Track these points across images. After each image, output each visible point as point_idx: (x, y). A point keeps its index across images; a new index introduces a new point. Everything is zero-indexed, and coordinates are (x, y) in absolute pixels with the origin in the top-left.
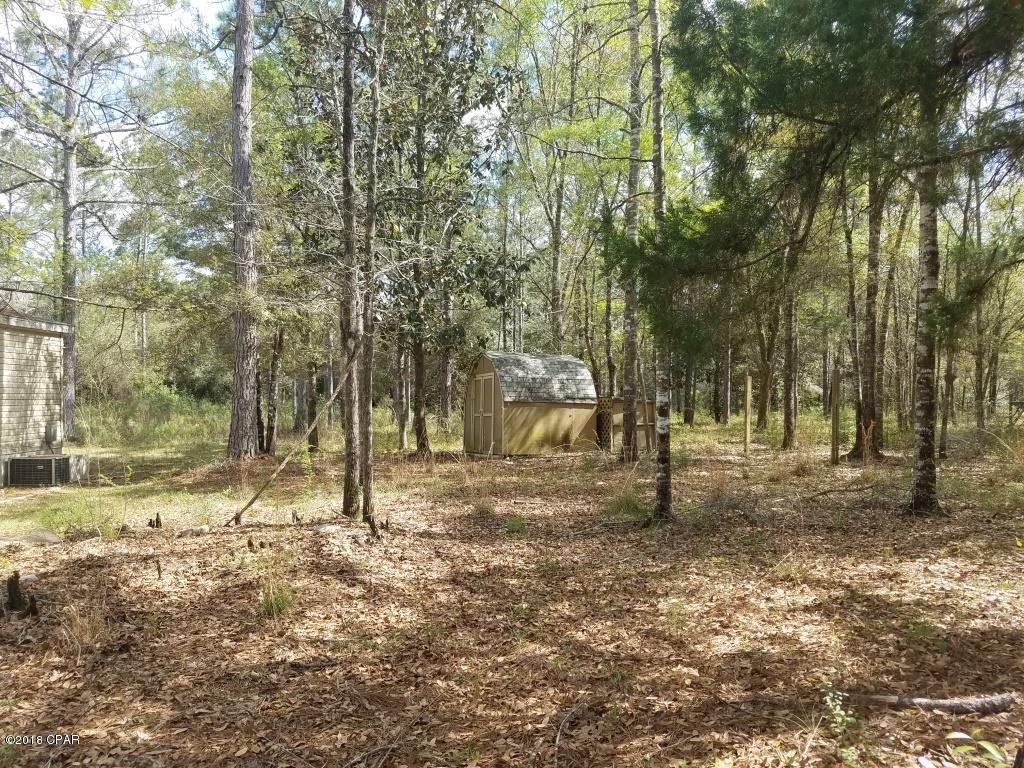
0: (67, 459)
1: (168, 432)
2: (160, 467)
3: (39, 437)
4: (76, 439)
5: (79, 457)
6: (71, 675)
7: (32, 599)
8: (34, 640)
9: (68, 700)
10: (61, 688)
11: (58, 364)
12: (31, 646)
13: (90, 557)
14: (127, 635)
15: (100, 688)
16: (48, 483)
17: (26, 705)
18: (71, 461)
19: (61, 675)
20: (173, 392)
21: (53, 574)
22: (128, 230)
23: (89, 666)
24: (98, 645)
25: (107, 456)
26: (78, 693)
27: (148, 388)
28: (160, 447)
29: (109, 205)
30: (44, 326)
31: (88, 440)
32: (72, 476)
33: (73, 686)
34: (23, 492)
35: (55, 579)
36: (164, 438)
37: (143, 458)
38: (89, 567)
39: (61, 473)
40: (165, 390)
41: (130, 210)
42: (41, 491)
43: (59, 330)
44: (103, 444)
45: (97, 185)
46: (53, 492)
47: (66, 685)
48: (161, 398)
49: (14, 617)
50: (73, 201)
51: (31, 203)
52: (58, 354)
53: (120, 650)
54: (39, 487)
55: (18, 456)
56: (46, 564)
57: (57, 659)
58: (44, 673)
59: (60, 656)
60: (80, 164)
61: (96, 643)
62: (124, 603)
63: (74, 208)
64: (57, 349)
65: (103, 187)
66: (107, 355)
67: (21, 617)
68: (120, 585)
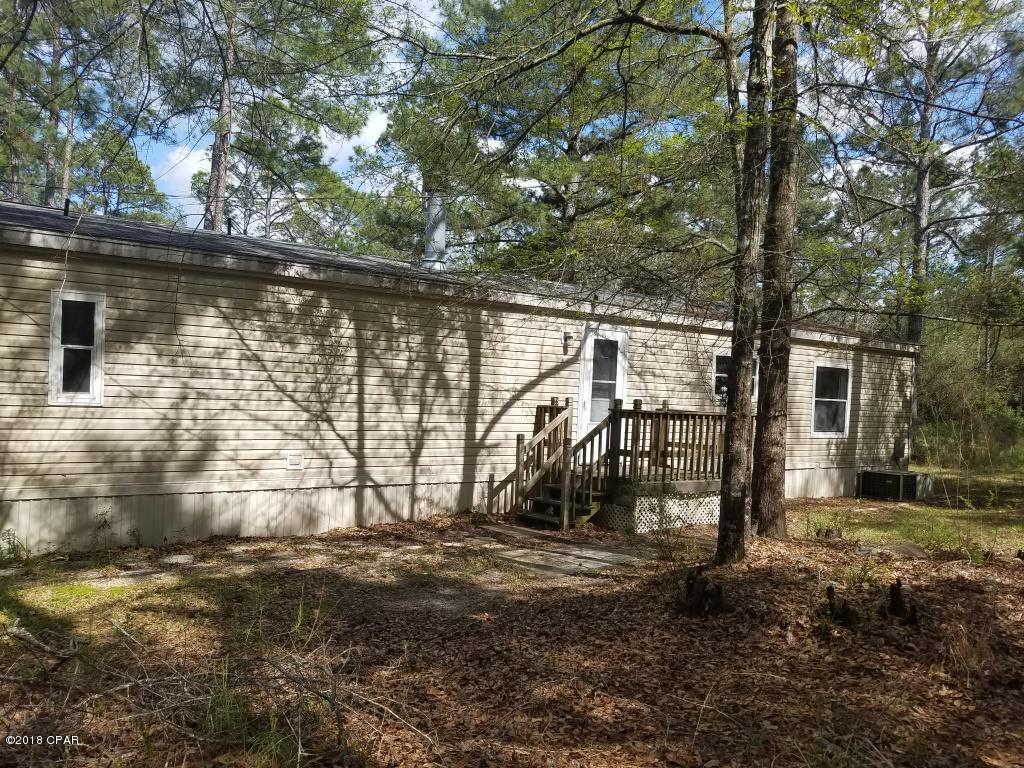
0: (915, 476)
1: (1014, 456)
2: (1011, 495)
3: (888, 453)
4: (918, 457)
5: (926, 476)
6: (961, 695)
7: (913, 608)
8: (917, 649)
9: (962, 720)
10: (952, 704)
11: (909, 383)
12: (914, 654)
13: (961, 579)
14: (1014, 670)
15: (994, 718)
16: (896, 499)
17: (921, 710)
18: (918, 478)
19: (951, 692)
20: (1018, 414)
21: (927, 588)
22: (979, 244)
23: (977, 691)
24: (986, 673)
25: (949, 477)
26: (971, 716)
27: (990, 409)
28: (1008, 472)
29: (956, 221)
30: (898, 347)
31: (928, 458)
32: (918, 493)
33: (964, 707)
34: (874, 504)
35: (929, 594)
36: (1011, 464)
37: (989, 482)
38: (962, 589)
39: (907, 489)
40: (1009, 412)
41: (978, 223)
42: (890, 506)
43: (912, 350)
44: (944, 464)
45: (944, 203)
46: (902, 507)
47: (957, 703)
48: (1004, 419)
49: (896, 622)
50: (924, 223)
51: (880, 232)
52: (909, 373)
53: (1009, 684)
54: (887, 500)
55: (869, 469)
56: (917, 577)
57: (942, 675)
58: (932, 685)
59: (947, 673)
60: (932, 185)
61: (984, 669)
62: (1004, 635)
63: (926, 229)
64: (908, 368)
65: (950, 204)
66: (947, 374)
67: (902, 624)
68: (998, 615)
